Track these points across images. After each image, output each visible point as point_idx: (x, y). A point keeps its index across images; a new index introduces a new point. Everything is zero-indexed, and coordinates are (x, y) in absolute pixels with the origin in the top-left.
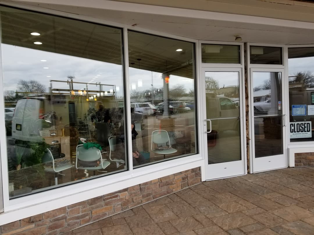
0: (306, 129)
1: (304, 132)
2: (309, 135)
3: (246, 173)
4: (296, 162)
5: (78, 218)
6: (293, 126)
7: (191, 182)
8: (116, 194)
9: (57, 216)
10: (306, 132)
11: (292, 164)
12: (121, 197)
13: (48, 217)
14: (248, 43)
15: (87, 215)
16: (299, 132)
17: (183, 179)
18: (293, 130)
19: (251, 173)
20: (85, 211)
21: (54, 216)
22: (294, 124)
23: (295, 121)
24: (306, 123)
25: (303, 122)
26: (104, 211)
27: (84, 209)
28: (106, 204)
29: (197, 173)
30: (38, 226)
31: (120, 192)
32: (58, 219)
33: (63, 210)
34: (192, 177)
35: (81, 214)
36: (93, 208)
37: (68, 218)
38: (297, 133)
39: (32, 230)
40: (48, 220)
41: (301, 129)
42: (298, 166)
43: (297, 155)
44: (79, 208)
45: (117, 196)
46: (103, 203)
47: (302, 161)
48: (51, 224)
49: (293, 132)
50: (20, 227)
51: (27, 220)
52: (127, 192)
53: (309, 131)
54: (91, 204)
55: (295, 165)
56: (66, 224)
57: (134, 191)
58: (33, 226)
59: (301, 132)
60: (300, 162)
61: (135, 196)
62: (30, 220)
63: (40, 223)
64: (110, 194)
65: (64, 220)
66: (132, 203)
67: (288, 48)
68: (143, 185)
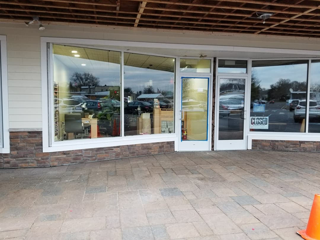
0: (264, 122)
1: (262, 125)
2: (266, 127)
3: (211, 150)
4: (252, 146)
5: (89, 157)
6: (253, 120)
7: (166, 150)
8: (112, 148)
9: (77, 153)
10: (264, 124)
11: (250, 148)
12: (115, 150)
13: (73, 153)
14: (217, 58)
15: (94, 156)
16: (258, 124)
17: (160, 147)
18: (253, 122)
19: (215, 150)
20: (93, 154)
21: (76, 153)
22: (255, 118)
23: (255, 115)
24: (264, 118)
25: (262, 117)
26: (104, 156)
27: (92, 153)
28: (106, 153)
29: (171, 145)
30: (68, 156)
31: (114, 147)
32: (78, 155)
33: (81, 151)
34: (167, 147)
35: (90, 155)
36: (98, 154)
37: (83, 156)
38: (256, 125)
39: (64, 158)
40: (73, 155)
41: (260, 122)
42: (254, 149)
43: (253, 141)
44: (90, 152)
45: (112, 149)
46: (104, 152)
47: (257, 146)
48: (74, 157)
49: (253, 124)
50: (58, 155)
51: (62, 153)
52: (119, 148)
53: (267, 124)
54: (97, 151)
55: (252, 148)
56: (82, 159)
57: (124, 149)
58: (65, 156)
59: (260, 124)
60: (256, 146)
61: (124, 151)
62: (64, 153)
63: (68, 155)
64: (109, 147)
65: (81, 156)
66: (122, 155)
67: (252, 61)
68: (130, 146)
